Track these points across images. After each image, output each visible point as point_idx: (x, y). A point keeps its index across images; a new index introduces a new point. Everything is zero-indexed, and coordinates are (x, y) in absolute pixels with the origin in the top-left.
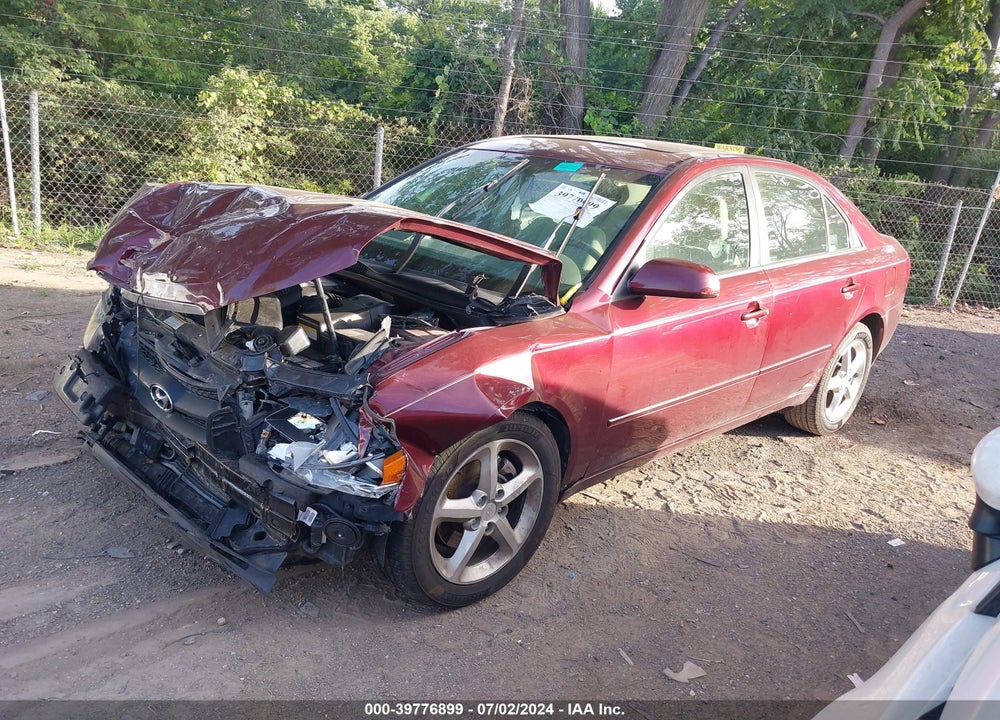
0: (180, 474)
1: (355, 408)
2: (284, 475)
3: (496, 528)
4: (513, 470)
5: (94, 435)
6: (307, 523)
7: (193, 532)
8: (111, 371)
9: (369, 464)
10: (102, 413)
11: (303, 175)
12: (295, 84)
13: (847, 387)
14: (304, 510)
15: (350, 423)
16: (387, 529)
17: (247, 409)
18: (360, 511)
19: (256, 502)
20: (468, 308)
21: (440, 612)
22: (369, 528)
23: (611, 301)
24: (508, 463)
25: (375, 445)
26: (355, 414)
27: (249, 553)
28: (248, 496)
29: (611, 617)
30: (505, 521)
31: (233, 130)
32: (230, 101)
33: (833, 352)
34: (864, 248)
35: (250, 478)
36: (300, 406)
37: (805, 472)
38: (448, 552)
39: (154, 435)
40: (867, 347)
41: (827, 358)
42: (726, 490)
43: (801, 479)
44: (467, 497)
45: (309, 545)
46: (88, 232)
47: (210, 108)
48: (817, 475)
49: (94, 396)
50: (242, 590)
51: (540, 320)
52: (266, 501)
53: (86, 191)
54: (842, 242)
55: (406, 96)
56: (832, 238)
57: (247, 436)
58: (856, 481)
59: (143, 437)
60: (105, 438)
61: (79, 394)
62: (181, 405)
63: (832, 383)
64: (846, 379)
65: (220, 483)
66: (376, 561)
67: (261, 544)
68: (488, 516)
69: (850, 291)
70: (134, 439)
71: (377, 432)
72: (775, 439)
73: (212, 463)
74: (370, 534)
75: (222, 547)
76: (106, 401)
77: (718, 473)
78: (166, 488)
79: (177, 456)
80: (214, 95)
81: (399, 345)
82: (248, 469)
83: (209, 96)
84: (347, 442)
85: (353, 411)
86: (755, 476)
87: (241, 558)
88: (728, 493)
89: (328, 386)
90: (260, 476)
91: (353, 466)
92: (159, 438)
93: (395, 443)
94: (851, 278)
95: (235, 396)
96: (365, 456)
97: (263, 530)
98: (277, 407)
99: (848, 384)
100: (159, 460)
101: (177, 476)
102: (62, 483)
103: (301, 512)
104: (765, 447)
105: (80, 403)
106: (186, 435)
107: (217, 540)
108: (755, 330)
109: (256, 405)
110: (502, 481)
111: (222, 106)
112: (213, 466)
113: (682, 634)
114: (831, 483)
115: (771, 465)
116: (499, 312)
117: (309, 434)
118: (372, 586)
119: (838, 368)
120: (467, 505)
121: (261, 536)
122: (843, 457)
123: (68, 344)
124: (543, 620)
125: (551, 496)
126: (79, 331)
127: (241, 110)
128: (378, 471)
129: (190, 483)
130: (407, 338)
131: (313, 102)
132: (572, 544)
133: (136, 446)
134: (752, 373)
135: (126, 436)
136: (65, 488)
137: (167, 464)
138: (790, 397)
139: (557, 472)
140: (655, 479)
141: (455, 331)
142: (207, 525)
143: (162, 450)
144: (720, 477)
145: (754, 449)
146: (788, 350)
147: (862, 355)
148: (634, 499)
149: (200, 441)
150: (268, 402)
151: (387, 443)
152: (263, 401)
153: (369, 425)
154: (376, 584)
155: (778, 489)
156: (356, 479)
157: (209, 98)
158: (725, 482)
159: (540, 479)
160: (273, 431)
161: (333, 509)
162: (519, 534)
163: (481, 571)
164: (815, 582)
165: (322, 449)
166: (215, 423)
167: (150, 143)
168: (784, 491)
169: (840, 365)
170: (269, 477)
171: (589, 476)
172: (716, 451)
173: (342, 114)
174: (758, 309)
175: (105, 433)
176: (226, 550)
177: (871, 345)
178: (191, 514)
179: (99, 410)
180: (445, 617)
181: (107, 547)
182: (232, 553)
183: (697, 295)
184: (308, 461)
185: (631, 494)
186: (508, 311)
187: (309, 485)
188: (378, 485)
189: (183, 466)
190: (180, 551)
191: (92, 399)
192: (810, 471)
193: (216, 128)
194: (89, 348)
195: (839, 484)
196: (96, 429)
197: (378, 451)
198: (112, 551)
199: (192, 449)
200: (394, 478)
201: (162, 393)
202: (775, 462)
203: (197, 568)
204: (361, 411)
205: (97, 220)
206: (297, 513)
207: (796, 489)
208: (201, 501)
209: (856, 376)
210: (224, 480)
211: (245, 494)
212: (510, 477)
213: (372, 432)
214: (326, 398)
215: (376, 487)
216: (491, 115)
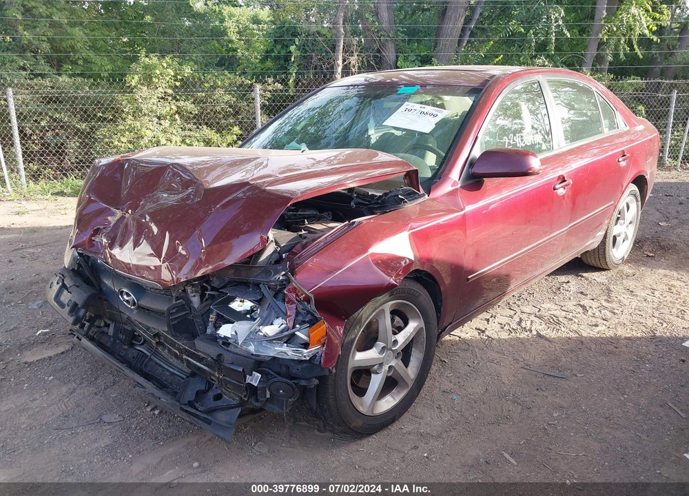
0: (149, 354)
1: (280, 291)
2: (231, 348)
3: (395, 369)
4: (402, 324)
5: (81, 331)
6: (253, 383)
7: (165, 399)
8: (87, 281)
9: (297, 333)
10: (85, 315)
11: (205, 127)
12: (191, 63)
13: (625, 231)
14: (251, 375)
15: (278, 303)
16: (316, 382)
17: (196, 301)
18: (294, 371)
19: (211, 371)
20: (352, 203)
21: (360, 439)
22: (303, 383)
23: (459, 186)
24: (397, 319)
25: (300, 318)
26: (281, 295)
27: (211, 411)
28: (205, 368)
29: (491, 427)
30: (401, 363)
31: (153, 100)
32: (148, 80)
33: (615, 207)
34: (628, 128)
35: (205, 354)
36: (237, 293)
37: (606, 297)
38: (361, 392)
39: (126, 327)
40: (637, 201)
41: (611, 212)
42: (552, 318)
43: (605, 304)
44: (371, 348)
45: (257, 400)
46: (60, 183)
47: (135, 87)
48: (616, 299)
49: (77, 302)
50: (207, 438)
51: (410, 206)
52: (220, 371)
53: (54, 155)
54: (613, 125)
55: (269, 63)
56: (605, 123)
57: (198, 321)
58: (645, 300)
59: (117, 330)
60: (90, 333)
61: (66, 302)
62: (143, 303)
63: (616, 230)
64: (625, 226)
65: (182, 360)
66: (308, 406)
67: (219, 403)
68: (388, 361)
69: (624, 160)
70: (111, 331)
71: (300, 307)
72: (578, 276)
73: (173, 344)
74: (305, 387)
75: (189, 409)
76: (86, 305)
77: (543, 306)
78: (141, 368)
79: (145, 341)
80: (136, 77)
81: (305, 238)
82: (202, 346)
83: (133, 78)
84: (277, 318)
85: (278, 293)
86: (570, 305)
87: (206, 416)
88: (553, 320)
89: (258, 275)
90: (212, 351)
91: (286, 336)
92: (129, 329)
93: (316, 315)
94: (623, 151)
95: (184, 291)
96: (294, 327)
97: (219, 392)
98: (219, 296)
99: (625, 230)
100: (132, 345)
101: (147, 356)
102: (63, 369)
103: (248, 376)
104: (573, 283)
105: (67, 309)
106: (150, 325)
107: (185, 404)
108: (563, 196)
109: (202, 296)
110: (395, 333)
111: (142, 84)
112: (174, 347)
113: (548, 434)
114: (628, 304)
115: (579, 295)
116: (378, 203)
117: (247, 314)
118: (305, 423)
119: (618, 218)
120: (371, 355)
121: (218, 397)
122: (631, 284)
123: (54, 264)
124: (439, 436)
125: (431, 339)
126: (61, 254)
127: (156, 86)
128: (305, 338)
129: (158, 361)
130: (310, 231)
131: (206, 75)
132: (448, 373)
133: (113, 337)
134: (564, 229)
135: (105, 329)
136: (65, 372)
137: (138, 348)
138: (588, 244)
139: (434, 321)
140: (498, 316)
141: (347, 222)
142: (176, 393)
143: (133, 338)
144: (545, 309)
145: (564, 285)
146: (585, 209)
147: (634, 207)
148: (487, 333)
149: (163, 329)
150: (212, 293)
151: (309, 315)
152: (207, 293)
153: (293, 303)
154: (308, 422)
155: (590, 312)
156: (287, 346)
157: (133, 80)
158: (550, 312)
159: (422, 328)
160: (218, 315)
161: (274, 372)
162: (412, 371)
163: (388, 403)
164: (637, 382)
165: (259, 326)
166: (172, 314)
167: (95, 115)
168: (594, 314)
169: (619, 216)
170: (221, 351)
171: (456, 320)
172: (537, 290)
173: (226, 81)
174: (564, 181)
175: (89, 328)
176: (193, 411)
177: (639, 199)
178: (162, 386)
179: (82, 312)
180: (364, 441)
181: (100, 415)
182: (198, 413)
183: (526, 174)
184: (248, 336)
185: (483, 329)
186: (384, 202)
187: (252, 354)
188: (307, 349)
189: (150, 348)
190: (157, 412)
191: (76, 305)
192: (610, 297)
193: (140, 101)
194: (69, 267)
195: (634, 304)
196: (82, 326)
197: (303, 322)
198: (106, 418)
199: (157, 335)
200: (319, 342)
201: (128, 295)
202: (582, 293)
203: (171, 424)
204: (286, 292)
205: (65, 175)
206: (245, 378)
207: (603, 312)
208: (168, 374)
209: (630, 223)
210: (184, 357)
211: (202, 366)
212: (400, 329)
213: (297, 309)
214: (257, 285)
215: (305, 351)
216: (332, 69)
